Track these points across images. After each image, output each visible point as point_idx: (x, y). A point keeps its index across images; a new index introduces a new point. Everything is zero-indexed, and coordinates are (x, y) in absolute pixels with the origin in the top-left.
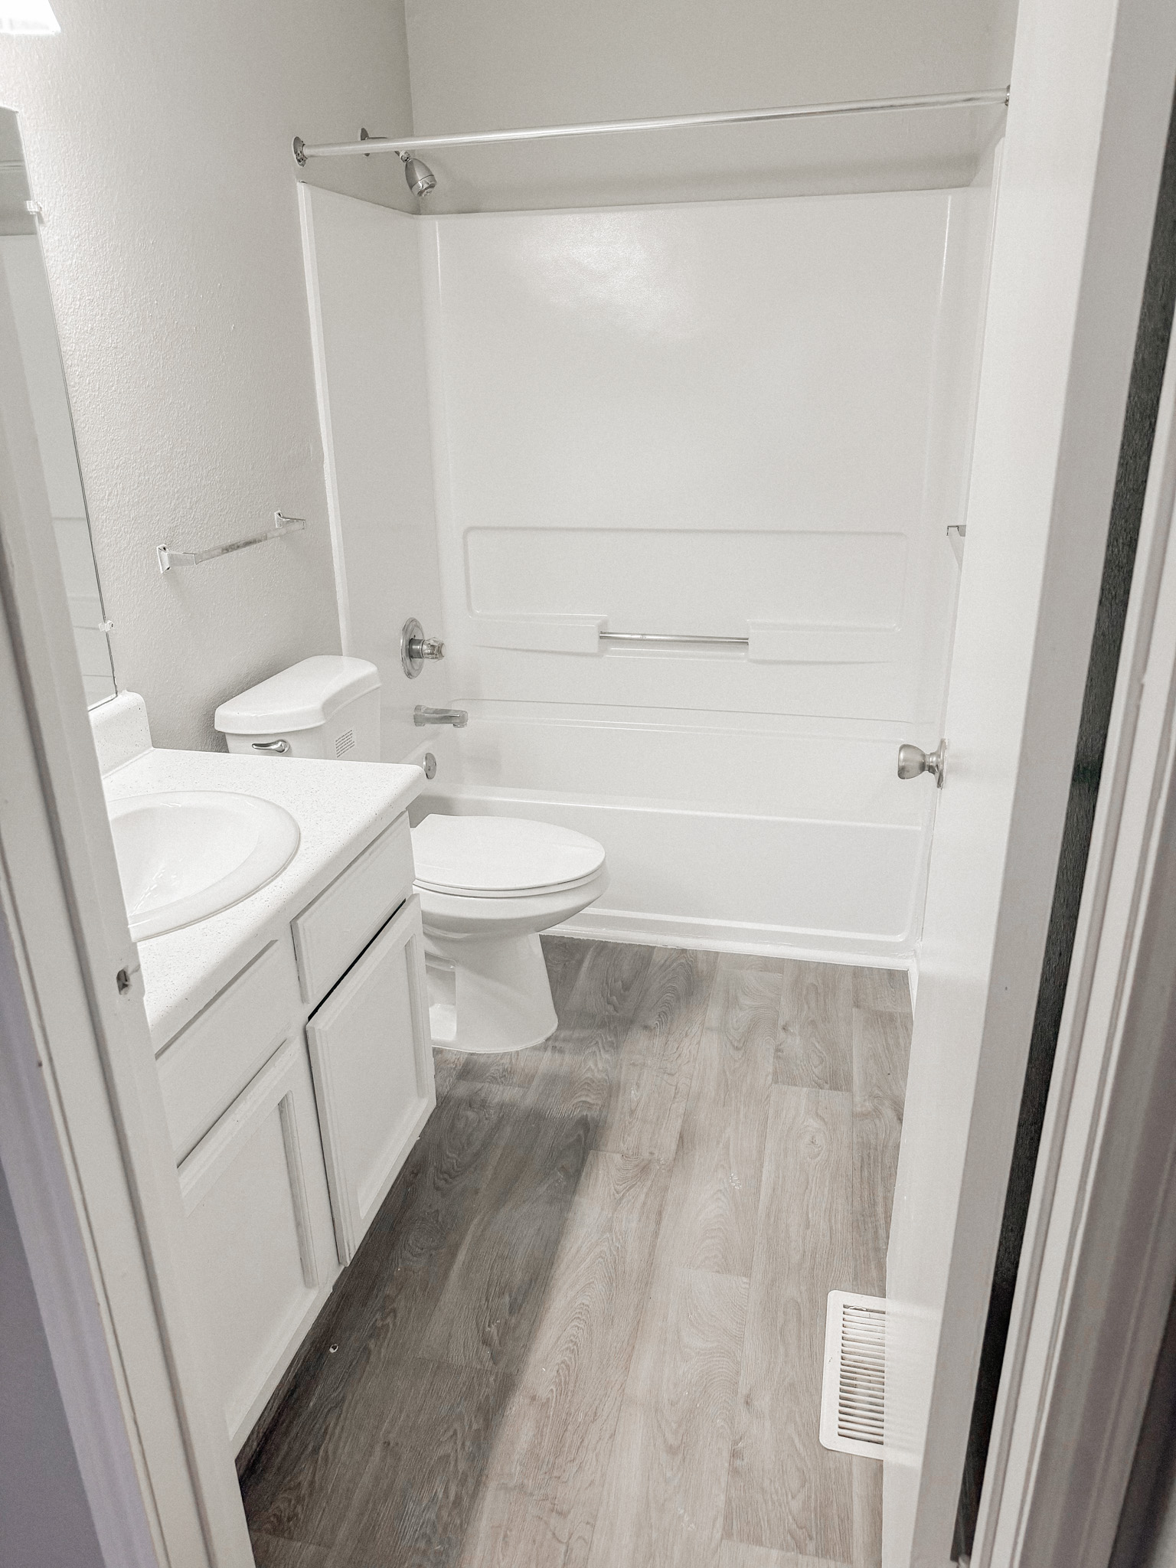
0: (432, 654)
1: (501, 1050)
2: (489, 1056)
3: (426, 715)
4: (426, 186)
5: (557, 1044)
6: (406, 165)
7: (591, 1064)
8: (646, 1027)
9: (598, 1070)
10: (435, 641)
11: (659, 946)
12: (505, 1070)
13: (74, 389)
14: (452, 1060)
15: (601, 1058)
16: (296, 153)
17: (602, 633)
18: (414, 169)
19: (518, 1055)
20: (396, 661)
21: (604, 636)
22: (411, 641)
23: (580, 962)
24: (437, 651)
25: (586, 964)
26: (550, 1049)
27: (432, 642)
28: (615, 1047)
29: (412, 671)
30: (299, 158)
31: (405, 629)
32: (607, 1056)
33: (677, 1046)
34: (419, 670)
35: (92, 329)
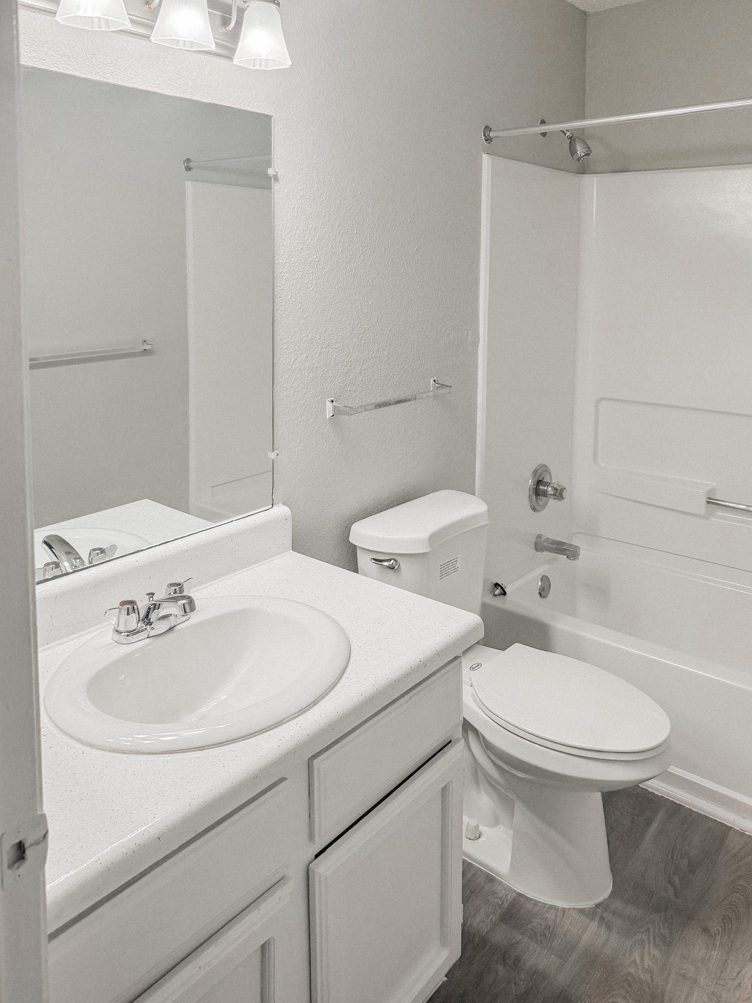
0: (554, 495)
1: (549, 901)
2: (536, 903)
3: (545, 543)
4: (583, 154)
5: (605, 915)
6: (570, 142)
7: (636, 955)
8: (706, 930)
9: (643, 968)
10: (558, 485)
11: (736, 828)
12: (547, 927)
13: (280, 288)
14: (500, 895)
15: (650, 954)
16: (484, 135)
17: (709, 498)
18: (576, 145)
19: (564, 914)
20: (523, 497)
21: (711, 502)
22: (539, 482)
23: (648, 823)
24: (559, 494)
25: (655, 826)
26: (597, 918)
27: (555, 486)
28: (667, 944)
29: (537, 507)
30: (486, 139)
31: (535, 472)
32: (655, 952)
33: (738, 969)
34: (543, 507)
35: (302, 249)
